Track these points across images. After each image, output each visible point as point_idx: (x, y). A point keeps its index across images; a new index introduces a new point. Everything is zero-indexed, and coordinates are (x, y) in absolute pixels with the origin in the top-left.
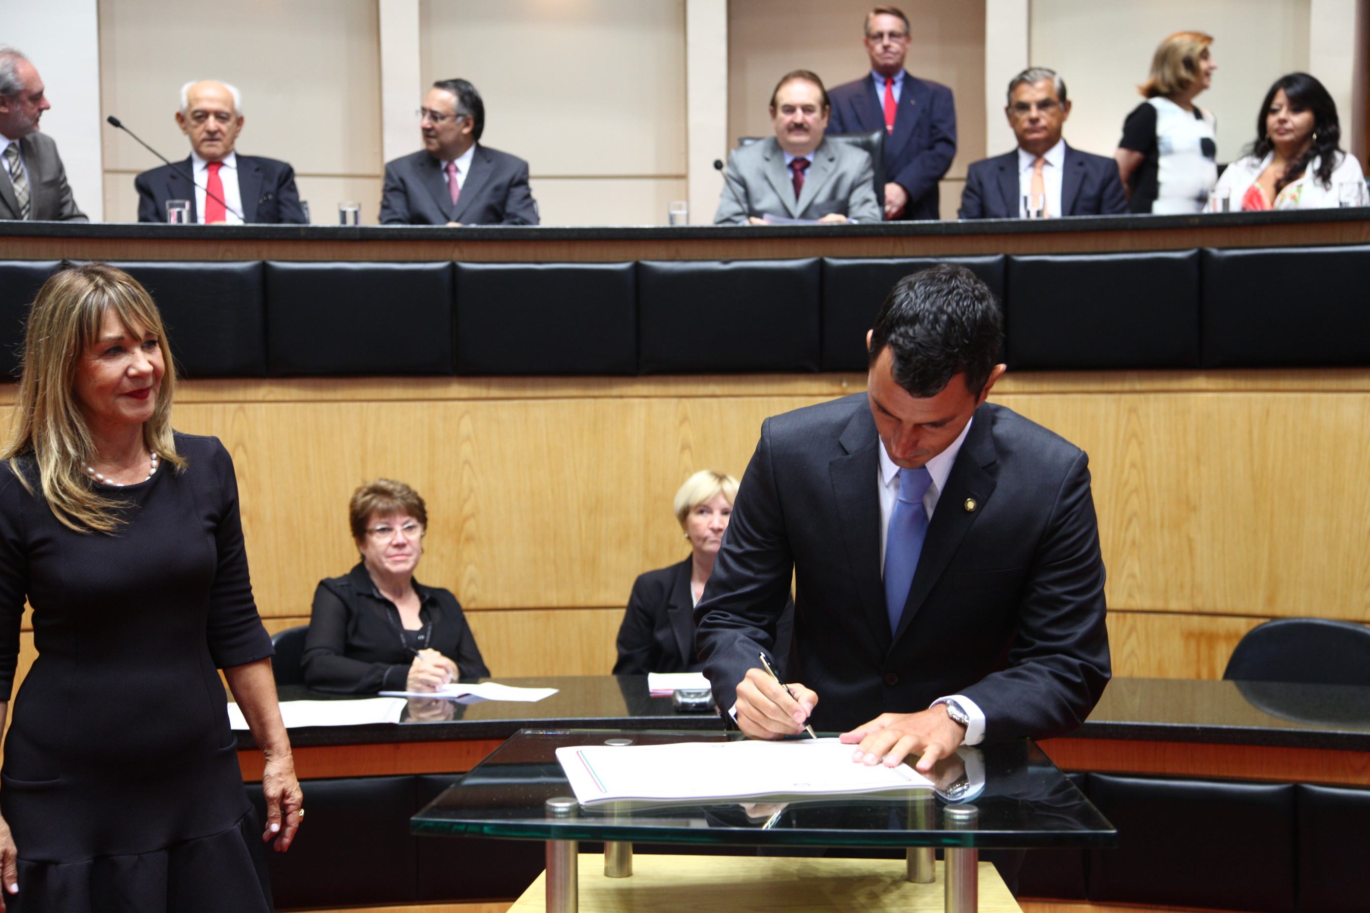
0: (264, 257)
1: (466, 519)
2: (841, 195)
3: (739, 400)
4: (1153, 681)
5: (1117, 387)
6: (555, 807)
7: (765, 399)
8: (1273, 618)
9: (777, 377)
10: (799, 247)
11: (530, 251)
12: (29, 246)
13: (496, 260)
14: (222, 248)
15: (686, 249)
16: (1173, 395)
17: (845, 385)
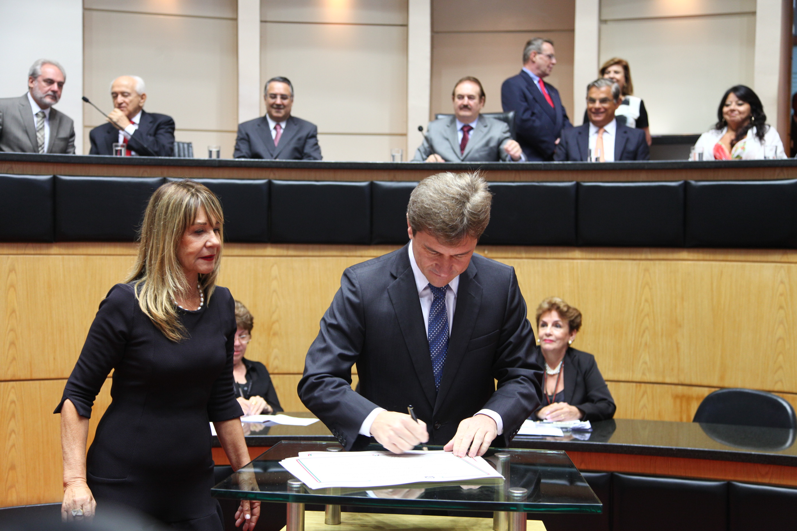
0: (165, 175)
1: (273, 323)
4: (655, 422)
5: (638, 256)
6: (292, 484)
8: (722, 388)
11: (313, 174)
12: (35, 167)
13: (293, 179)
14: (142, 170)
15: (399, 175)
16: (669, 262)
17: (486, 252)
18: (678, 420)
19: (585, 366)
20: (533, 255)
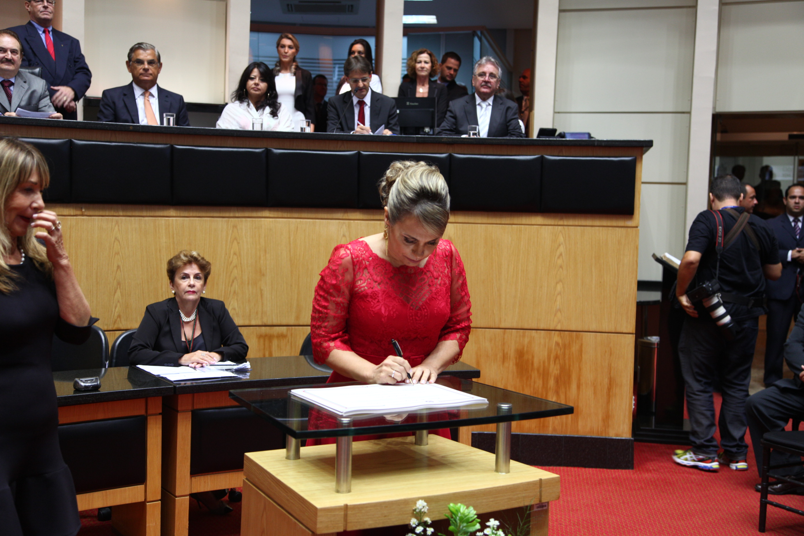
2: (34, 102)
10: (57, 132)
16: (254, 219)
18: (262, 356)
20: (130, 214)
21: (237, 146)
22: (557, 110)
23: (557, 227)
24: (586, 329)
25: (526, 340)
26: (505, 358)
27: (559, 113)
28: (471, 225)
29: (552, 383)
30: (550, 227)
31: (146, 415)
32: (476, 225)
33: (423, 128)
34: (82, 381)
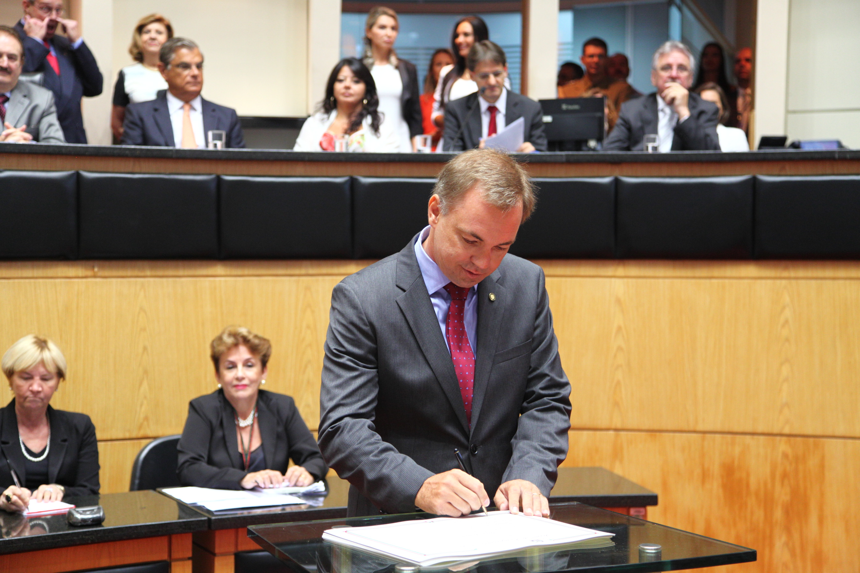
3: (11, 281)
5: (297, 271)
7: (32, 281)
9: (41, 263)
10: (59, 162)
16: (334, 278)
17: (96, 269)
19: (286, 413)
20: (160, 273)
21: (309, 174)
22: (791, 108)
23: (778, 282)
24: (829, 432)
25: (737, 450)
26: (705, 476)
27: (794, 112)
28: (648, 281)
29: (778, 514)
30: (769, 282)
31: (169, 561)
32: (656, 281)
33: (586, 142)
34: (78, 512)
